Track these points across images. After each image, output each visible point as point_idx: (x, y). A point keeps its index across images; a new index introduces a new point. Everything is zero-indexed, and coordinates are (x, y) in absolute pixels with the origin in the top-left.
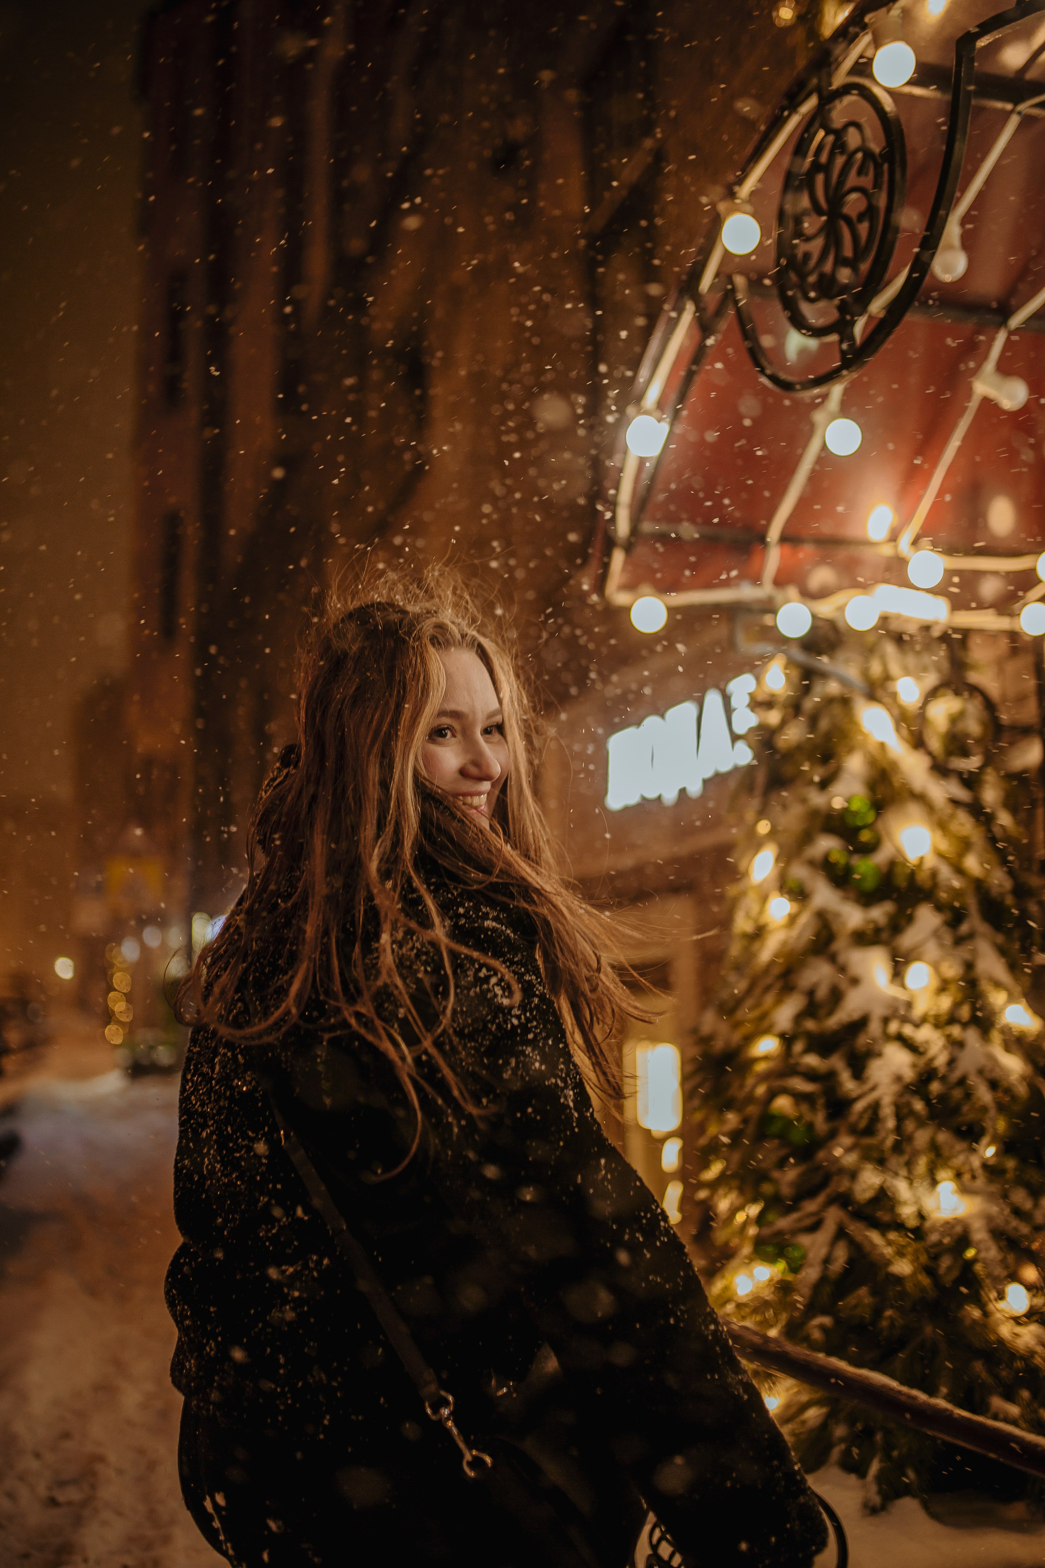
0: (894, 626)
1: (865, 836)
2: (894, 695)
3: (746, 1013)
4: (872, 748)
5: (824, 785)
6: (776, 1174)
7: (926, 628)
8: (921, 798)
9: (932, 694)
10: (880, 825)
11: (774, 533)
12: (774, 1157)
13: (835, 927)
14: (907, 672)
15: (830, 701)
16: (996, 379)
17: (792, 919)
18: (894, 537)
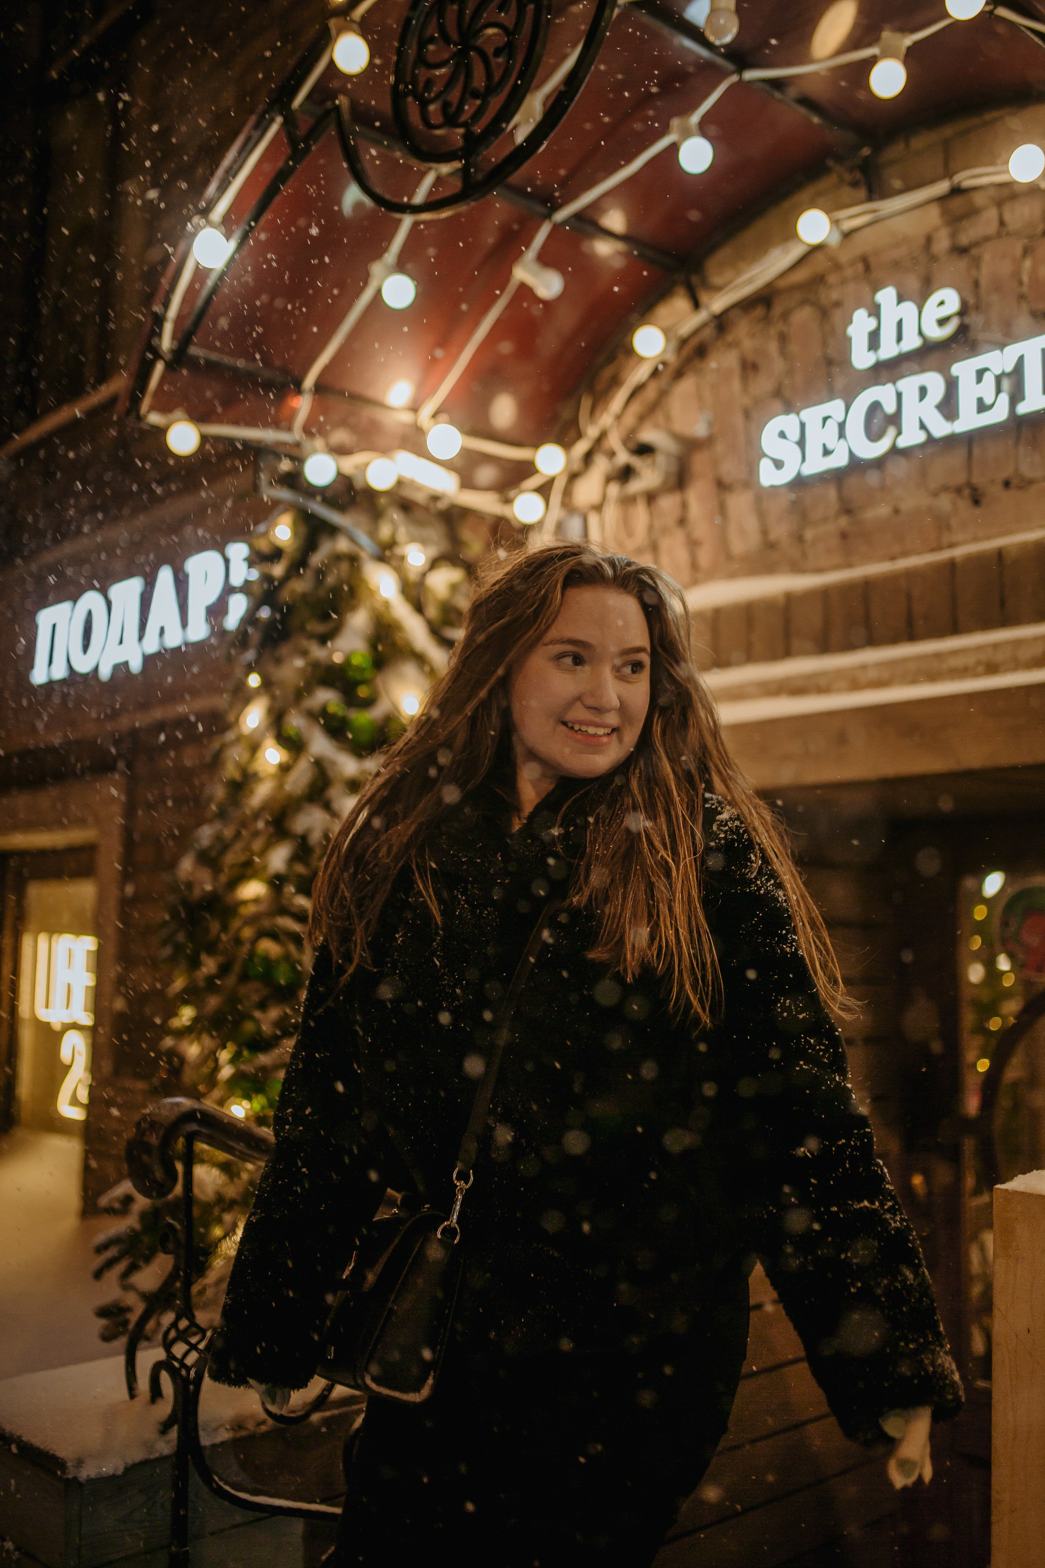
0: (407, 493)
1: (363, 692)
2: (402, 558)
3: (231, 858)
4: (379, 606)
5: (323, 639)
6: (258, 1014)
7: (435, 498)
8: (420, 659)
9: (434, 564)
10: (379, 681)
11: (309, 381)
12: (256, 998)
13: (331, 773)
14: (413, 539)
15: (338, 558)
16: (535, 267)
17: (284, 769)
18: (415, 408)
